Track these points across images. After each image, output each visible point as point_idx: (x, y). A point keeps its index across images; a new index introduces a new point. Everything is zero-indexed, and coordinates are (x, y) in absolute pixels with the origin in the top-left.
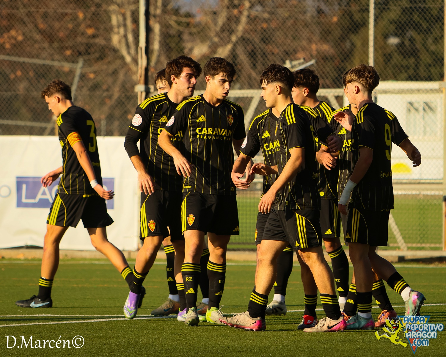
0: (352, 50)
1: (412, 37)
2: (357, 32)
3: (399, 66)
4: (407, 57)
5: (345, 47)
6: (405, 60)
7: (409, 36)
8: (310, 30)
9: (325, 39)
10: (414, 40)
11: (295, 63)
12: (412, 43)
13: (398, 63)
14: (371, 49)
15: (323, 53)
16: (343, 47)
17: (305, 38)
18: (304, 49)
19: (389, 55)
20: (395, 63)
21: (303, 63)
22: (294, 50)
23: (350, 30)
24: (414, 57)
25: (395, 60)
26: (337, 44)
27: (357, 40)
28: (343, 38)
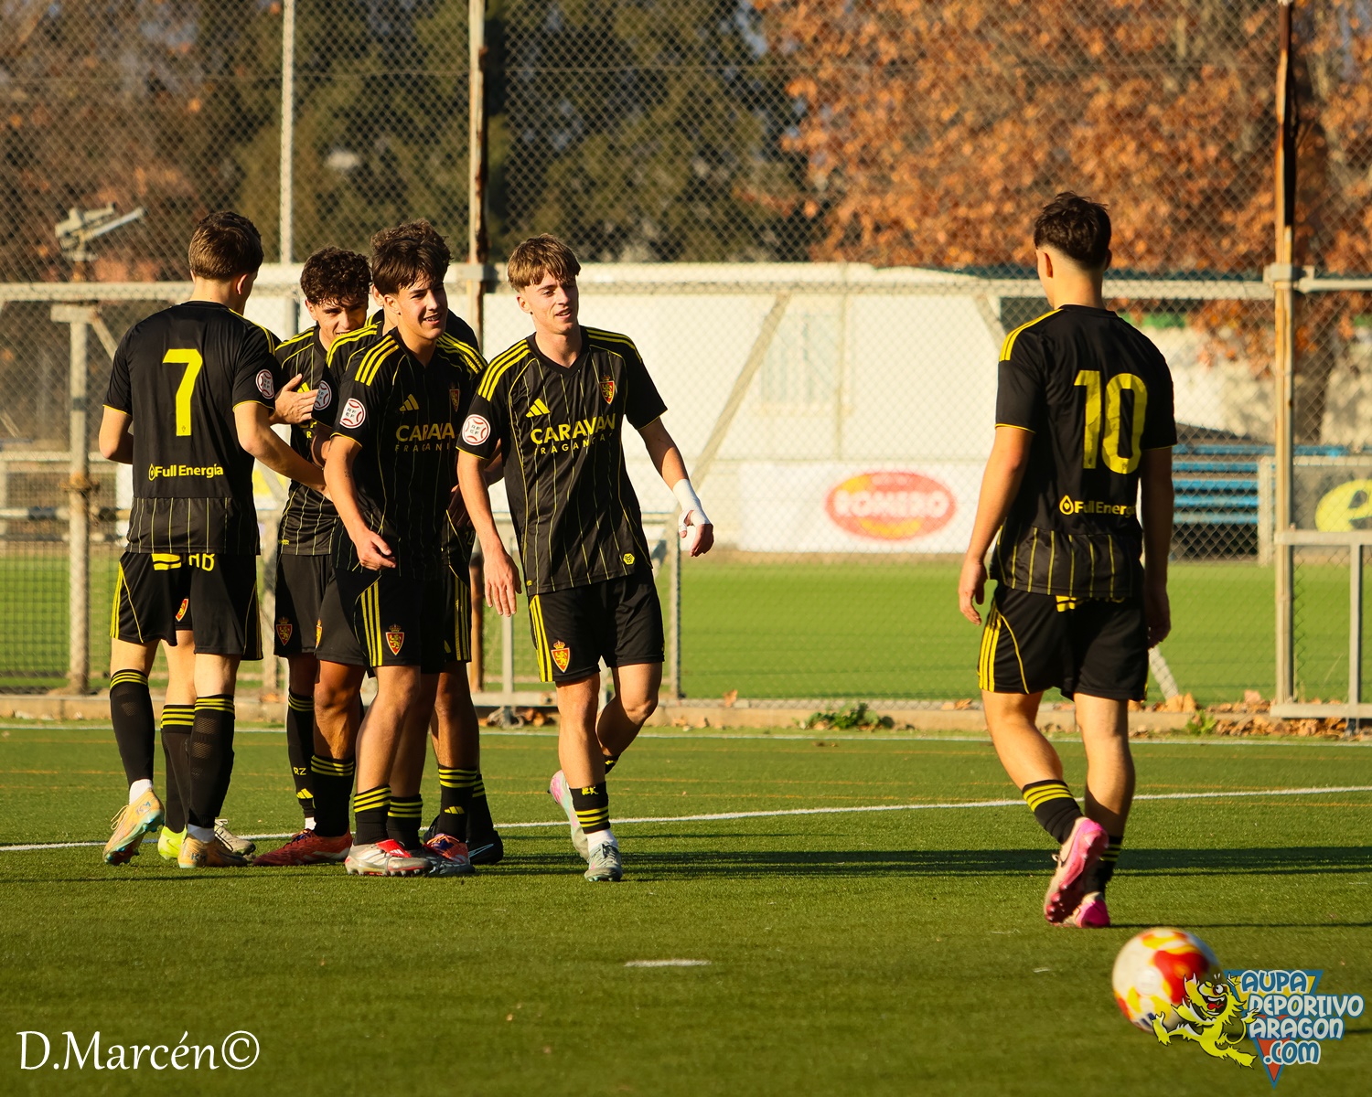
0: (237, 184)
1: (388, 151)
2: (250, 139)
3: (357, 224)
4: (376, 201)
5: (221, 176)
6: (370, 210)
7: (382, 151)
8: (130, 133)
9: (170, 155)
10: (394, 159)
11: (91, 215)
12: (389, 166)
13: (352, 218)
14: (286, 182)
15: (163, 191)
16: (214, 174)
17: (119, 154)
18: (116, 181)
19: (331, 196)
20: (346, 219)
21: (111, 218)
22: (90, 184)
23: (232, 132)
24: (394, 202)
25: (346, 210)
26: (198, 169)
27: (250, 159)
28: (213, 155)
